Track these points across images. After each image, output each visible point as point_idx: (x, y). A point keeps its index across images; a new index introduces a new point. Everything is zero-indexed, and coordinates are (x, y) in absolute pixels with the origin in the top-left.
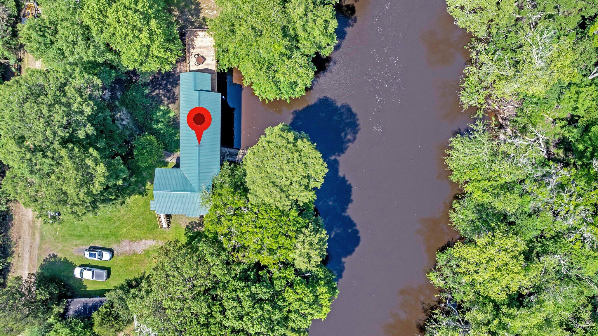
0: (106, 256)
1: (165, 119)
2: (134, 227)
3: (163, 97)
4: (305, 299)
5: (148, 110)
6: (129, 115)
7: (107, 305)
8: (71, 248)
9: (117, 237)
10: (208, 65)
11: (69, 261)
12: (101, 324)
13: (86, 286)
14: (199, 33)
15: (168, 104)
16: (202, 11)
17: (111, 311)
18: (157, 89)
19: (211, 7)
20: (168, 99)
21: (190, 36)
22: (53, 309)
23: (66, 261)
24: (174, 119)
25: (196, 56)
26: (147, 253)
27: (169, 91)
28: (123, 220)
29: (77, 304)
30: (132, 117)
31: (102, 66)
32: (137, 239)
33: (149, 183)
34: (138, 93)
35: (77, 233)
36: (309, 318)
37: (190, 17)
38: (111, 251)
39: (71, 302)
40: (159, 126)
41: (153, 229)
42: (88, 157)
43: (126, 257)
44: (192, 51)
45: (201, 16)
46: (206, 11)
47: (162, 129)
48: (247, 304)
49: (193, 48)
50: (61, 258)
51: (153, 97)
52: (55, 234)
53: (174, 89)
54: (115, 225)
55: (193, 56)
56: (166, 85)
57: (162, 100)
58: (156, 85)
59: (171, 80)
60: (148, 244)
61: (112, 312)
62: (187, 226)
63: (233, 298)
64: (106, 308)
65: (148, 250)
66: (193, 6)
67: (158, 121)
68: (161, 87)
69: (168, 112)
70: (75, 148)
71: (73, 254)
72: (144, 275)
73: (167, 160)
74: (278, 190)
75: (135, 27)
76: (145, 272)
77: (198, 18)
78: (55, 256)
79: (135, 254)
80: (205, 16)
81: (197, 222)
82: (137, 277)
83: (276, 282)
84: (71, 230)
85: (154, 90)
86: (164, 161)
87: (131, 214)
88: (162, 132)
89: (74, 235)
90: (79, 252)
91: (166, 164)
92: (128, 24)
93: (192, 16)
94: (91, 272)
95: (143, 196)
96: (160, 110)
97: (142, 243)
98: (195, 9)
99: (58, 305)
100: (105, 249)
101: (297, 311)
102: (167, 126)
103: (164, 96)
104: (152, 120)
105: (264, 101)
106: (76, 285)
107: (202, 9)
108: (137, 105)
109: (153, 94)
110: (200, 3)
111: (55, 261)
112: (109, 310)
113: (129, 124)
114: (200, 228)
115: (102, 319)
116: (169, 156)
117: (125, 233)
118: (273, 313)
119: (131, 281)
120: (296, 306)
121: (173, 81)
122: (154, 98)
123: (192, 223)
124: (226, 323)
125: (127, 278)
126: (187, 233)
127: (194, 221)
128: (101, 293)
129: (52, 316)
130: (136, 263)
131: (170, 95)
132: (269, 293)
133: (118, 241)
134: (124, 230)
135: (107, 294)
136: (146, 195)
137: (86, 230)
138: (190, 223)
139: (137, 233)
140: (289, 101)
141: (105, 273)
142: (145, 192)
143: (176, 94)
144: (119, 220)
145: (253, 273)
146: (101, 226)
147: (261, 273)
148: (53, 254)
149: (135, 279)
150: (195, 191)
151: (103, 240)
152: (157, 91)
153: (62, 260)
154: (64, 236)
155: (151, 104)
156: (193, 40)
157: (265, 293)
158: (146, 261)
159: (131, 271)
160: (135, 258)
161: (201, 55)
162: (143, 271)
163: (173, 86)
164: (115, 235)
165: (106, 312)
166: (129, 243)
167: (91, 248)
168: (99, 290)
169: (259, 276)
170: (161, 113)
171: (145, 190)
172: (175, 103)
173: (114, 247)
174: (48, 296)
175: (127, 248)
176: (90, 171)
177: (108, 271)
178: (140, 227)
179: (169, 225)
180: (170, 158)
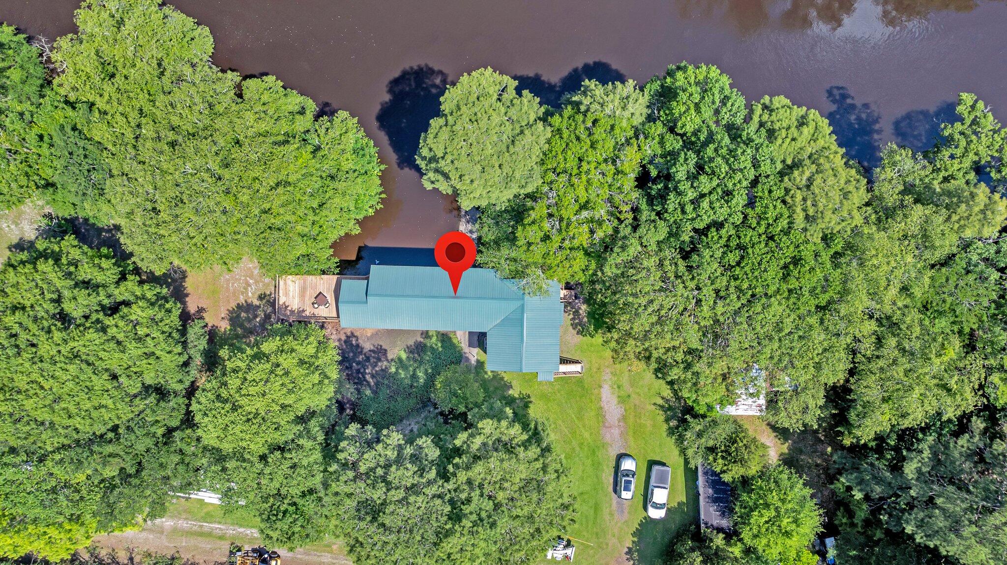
0: (628, 465)
1: (410, 366)
2: (580, 418)
3: (377, 369)
4: (697, 98)
5: (397, 392)
6: (404, 422)
7: (711, 458)
8: (617, 523)
9: (598, 447)
10: (328, 290)
11: (637, 529)
12: (742, 462)
13: (679, 503)
14: (281, 303)
15: (387, 360)
16: (249, 301)
17: (722, 452)
18: (364, 377)
19: (244, 288)
20: (379, 360)
21: (285, 315)
22: (718, 547)
23: (637, 533)
24: (411, 352)
25: (316, 306)
26: (623, 400)
27: (368, 359)
28: (570, 436)
29: (710, 514)
30: (407, 417)
31: (330, 444)
32: (600, 414)
33: (511, 392)
34: (370, 406)
35: (592, 512)
36: (727, 92)
37: (258, 320)
38: (620, 457)
39: (706, 524)
40: (420, 374)
41: (583, 388)
42: (468, 446)
43: (631, 433)
44: (307, 313)
45: (256, 302)
46: (250, 294)
47: (426, 370)
48: (705, 183)
49: (303, 311)
50: (633, 542)
51: (377, 384)
52: (593, 548)
53: (365, 351)
54: (577, 449)
55: (316, 312)
56: (358, 363)
57: (382, 370)
58: (359, 378)
59: (351, 354)
60: (608, 397)
61: (723, 448)
62: (578, 333)
63: (694, 209)
64: (715, 460)
65: (619, 397)
66: (243, 315)
67: (414, 376)
68: (362, 370)
69: (400, 359)
70: (455, 462)
71: (626, 521)
72: (659, 406)
73: (473, 361)
74: (520, 137)
75: (272, 372)
76: (655, 404)
77: (259, 307)
78: (630, 551)
79: (624, 418)
80: (256, 296)
81: (571, 316)
82: (662, 418)
83: (668, 147)
84: (587, 522)
85: (367, 382)
86: (476, 367)
87: (560, 422)
88: (430, 371)
89: (595, 518)
90: (622, 512)
91: (480, 364)
92: (267, 381)
93: (256, 316)
94: (656, 490)
95: (531, 402)
96: (397, 373)
97: (606, 408)
98: (247, 311)
99: (711, 540)
100: (617, 467)
101: (717, 112)
102: (421, 363)
103: (376, 366)
104: (411, 386)
105: (383, 201)
106: (678, 518)
107: (246, 302)
108: (389, 408)
109: (372, 384)
110: (238, 304)
111: (637, 551)
112: (720, 454)
113: (418, 422)
114: (581, 312)
115: (735, 462)
116: (467, 359)
117: (591, 434)
118: (719, 143)
119: (670, 428)
120: (707, 113)
121: (353, 352)
122: (378, 382)
123: (574, 326)
124: (738, 219)
125: (665, 434)
126: (590, 334)
127: (569, 322)
128: (691, 474)
129: (730, 550)
130: (640, 418)
131: (374, 357)
132: (686, 154)
133: (603, 446)
134: (586, 435)
135: (692, 466)
136: (529, 397)
137: (586, 497)
138: (574, 329)
139: (590, 415)
140: (383, 167)
141: (656, 468)
142: (524, 398)
143: (372, 348)
144: (570, 442)
145: (654, 187)
146: (580, 473)
147: (654, 173)
148: (627, 553)
149: (667, 420)
150: (523, 305)
151: (603, 470)
152: (368, 377)
153: (636, 539)
154: (597, 534)
155: (389, 387)
156: (292, 312)
157: (686, 160)
158: (637, 402)
159: (654, 426)
160: (631, 420)
161: (313, 300)
162: (654, 407)
163: (361, 353)
164: (594, 451)
165: (723, 458)
166: (607, 427)
167: (615, 491)
168: (686, 481)
169: (658, 177)
170: (400, 371)
171: (522, 399)
172: (386, 350)
173: (613, 453)
174: (697, 553)
175: (616, 432)
176: (490, 443)
177: (652, 463)
178: (581, 409)
179: (577, 362)
180: (471, 357)
